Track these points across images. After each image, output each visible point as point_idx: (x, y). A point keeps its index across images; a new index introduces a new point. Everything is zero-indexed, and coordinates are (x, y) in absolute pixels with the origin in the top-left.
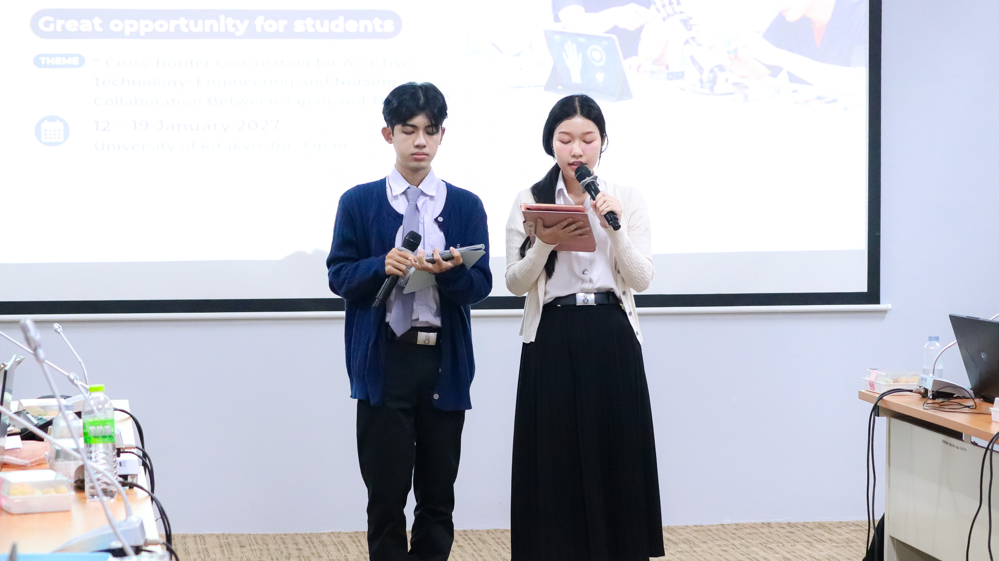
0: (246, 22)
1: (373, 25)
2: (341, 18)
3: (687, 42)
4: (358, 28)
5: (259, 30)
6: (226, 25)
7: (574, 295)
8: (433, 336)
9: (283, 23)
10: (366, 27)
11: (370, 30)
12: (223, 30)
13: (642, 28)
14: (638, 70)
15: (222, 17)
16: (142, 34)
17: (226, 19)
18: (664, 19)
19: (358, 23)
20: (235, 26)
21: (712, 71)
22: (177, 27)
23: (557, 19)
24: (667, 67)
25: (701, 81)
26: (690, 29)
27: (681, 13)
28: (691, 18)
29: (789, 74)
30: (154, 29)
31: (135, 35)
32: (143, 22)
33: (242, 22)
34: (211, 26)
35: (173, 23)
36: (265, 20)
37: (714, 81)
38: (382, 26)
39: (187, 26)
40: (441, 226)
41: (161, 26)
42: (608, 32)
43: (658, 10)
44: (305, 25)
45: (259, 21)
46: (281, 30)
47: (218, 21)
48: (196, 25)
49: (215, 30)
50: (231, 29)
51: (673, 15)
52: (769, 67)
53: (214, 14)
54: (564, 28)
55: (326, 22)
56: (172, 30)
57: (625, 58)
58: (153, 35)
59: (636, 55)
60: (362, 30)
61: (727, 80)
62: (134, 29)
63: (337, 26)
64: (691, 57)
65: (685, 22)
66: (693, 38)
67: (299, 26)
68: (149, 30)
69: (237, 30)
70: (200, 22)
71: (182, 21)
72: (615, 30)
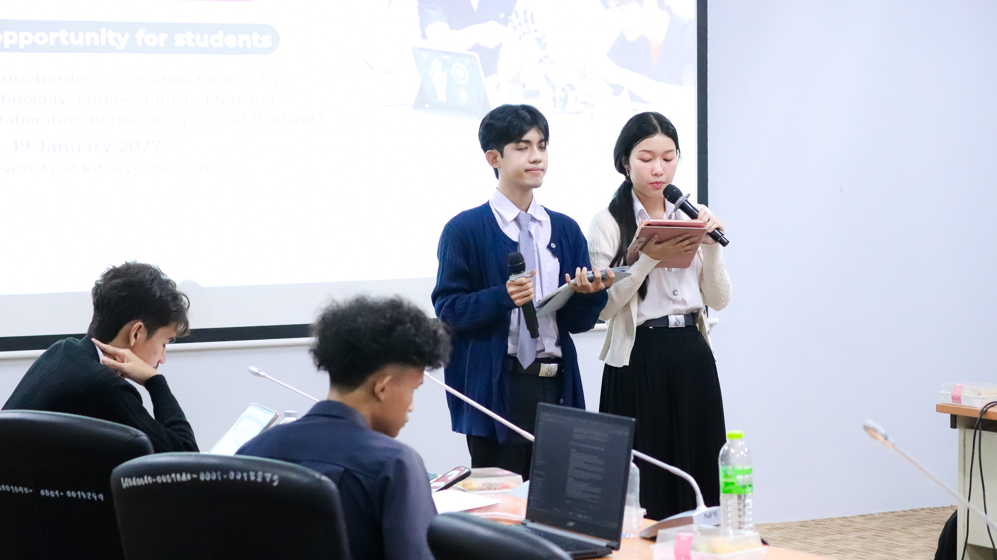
0: (127, 35)
1: (252, 40)
2: (221, 32)
3: (541, 61)
4: (237, 43)
5: (140, 44)
6: (107, 38)
7: (666, 318)
8: (554, 367)
9: (164, 37)
10: (245, 42)
11: (249, 45)
12: (104, 43)
13: (500, 46)
14: (497, 88)
15: (103, 30)
16: (22, 46)
17: (107, 32)
18: (520, 37)
19: (237, 38)
20: (116, 39)
21: (563, 90)
22: (57, 39)
23: (424, 36)
24: (524, 86)
25: (554, 99)
26: (544, 48)
27: (536, 31)
28: (544, 37)
29: (630, 93)
30: (34, 42)
31: (14, 48)
32: (22, 34)
33: (123, 35)
34: (92, 39)
35: (53, 35)
36: (145, 34)
37: (565, 100)
38: (260, 41)
39: (68, 39)
40: (554, 252)
41: (41, 38)
42: (470, 50)
43: (514, 27)
44: (185, 39)
45: (140, 34)
46: (162, 44)
47: (99, 33)
48: (77, 38)
49: (97, 43)
50: (112, 43)
51: (528, 34)
52: (611, 85)
53: (95, 26)
54: (430, 45)
55: (206, 36)
56: (52, 43)
57: (486, 76)
58: (33, 48)
59: (496, 73)
60: (241, 45)
61: (576, 99)
62: (14, 41)
63: (217, 41)
64: (545, 75)
65: (539, 40)
66: (546, 57)
67: (179, 40)
68: (29, 42)
69: (118, 43)
70: (81, 34)
71: (63, 34)
72: (476, 48)
